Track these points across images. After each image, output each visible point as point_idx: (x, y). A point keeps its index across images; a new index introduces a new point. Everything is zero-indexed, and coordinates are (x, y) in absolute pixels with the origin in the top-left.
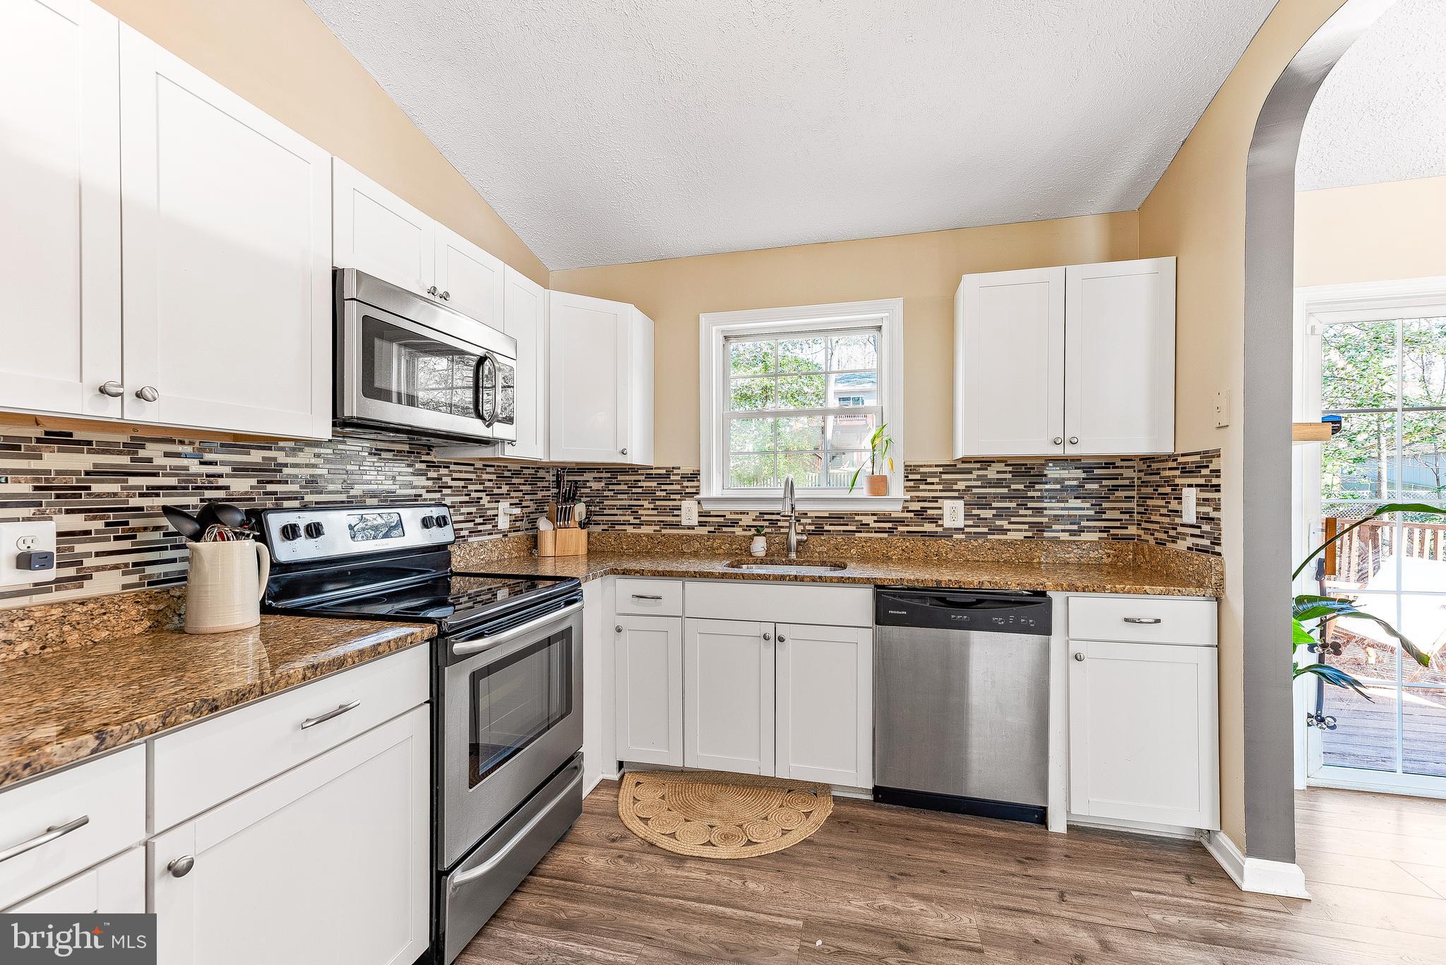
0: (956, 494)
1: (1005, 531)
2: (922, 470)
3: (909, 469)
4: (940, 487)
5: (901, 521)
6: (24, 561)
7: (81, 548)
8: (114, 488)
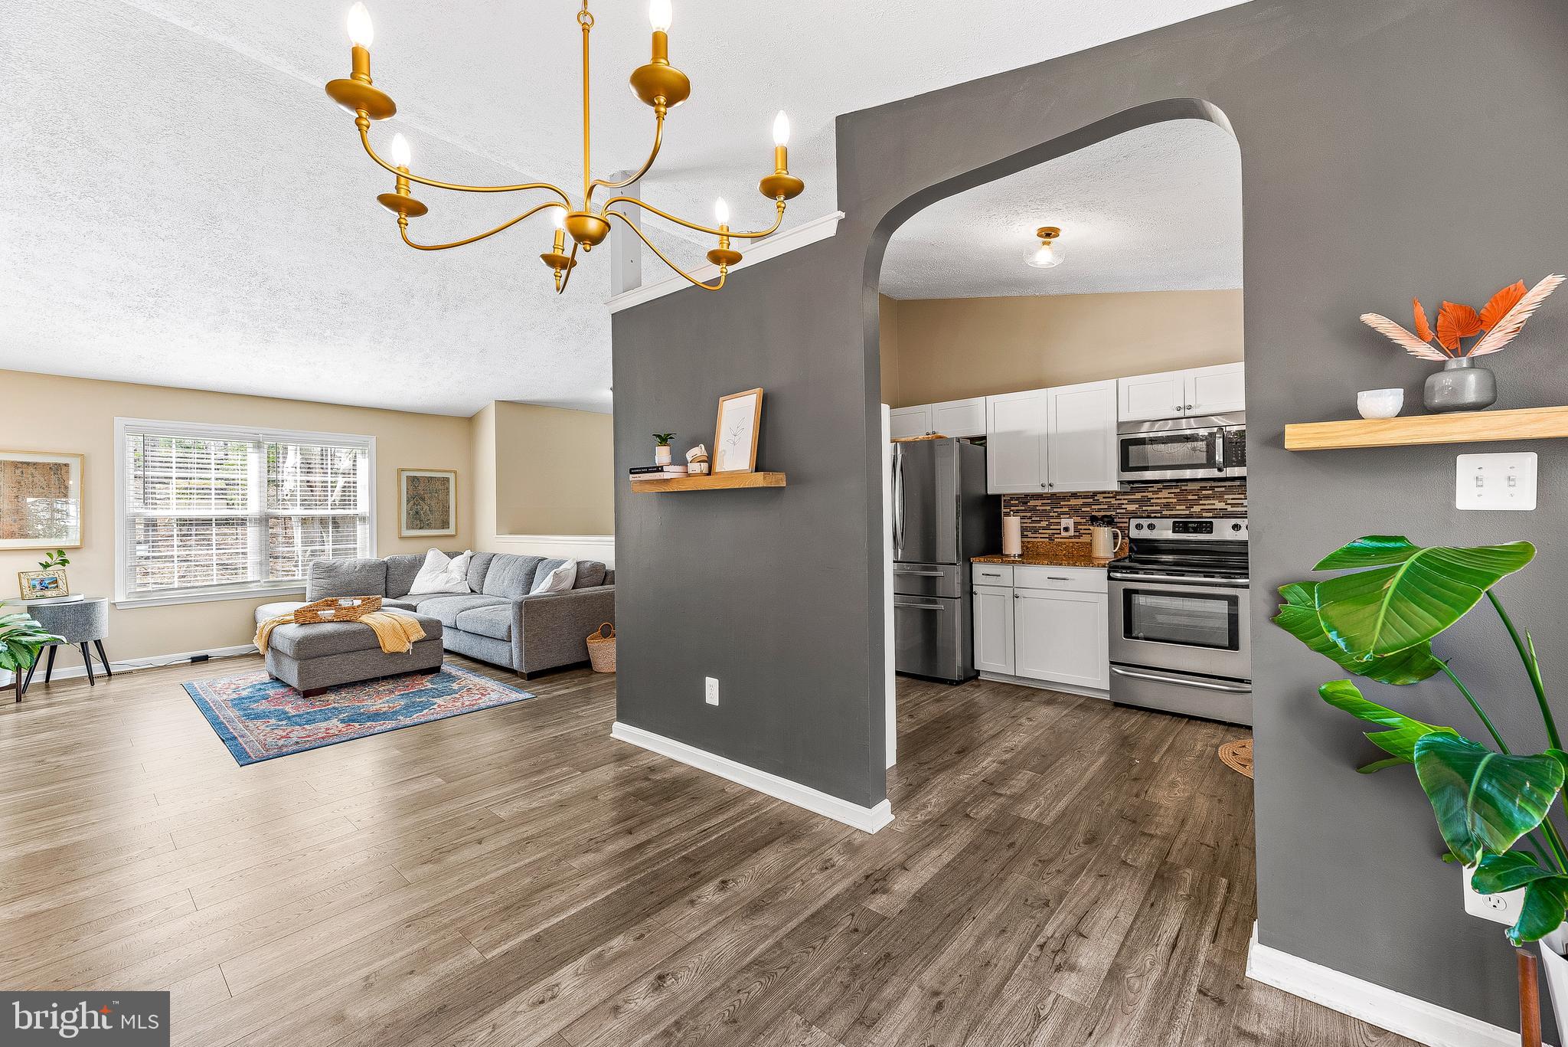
6: (1066, 529)
7: (1079, 527)
8: (1088, 509)
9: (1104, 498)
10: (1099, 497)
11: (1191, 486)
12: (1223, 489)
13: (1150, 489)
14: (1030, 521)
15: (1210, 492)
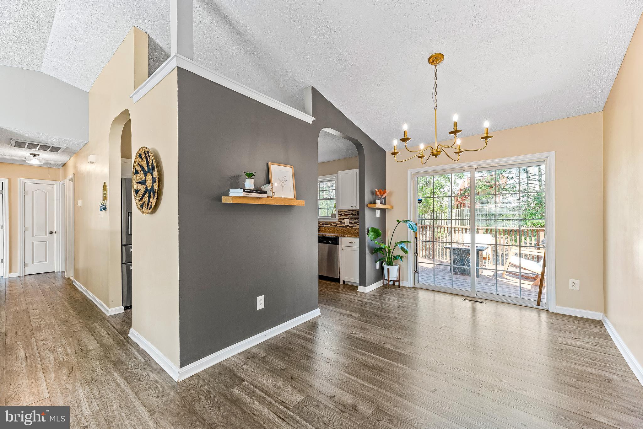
0: (347, 218)
1: (356, 226)
2: (341, 212)
3: (339, 212)
4: (345, 216)
5: (337, 224)
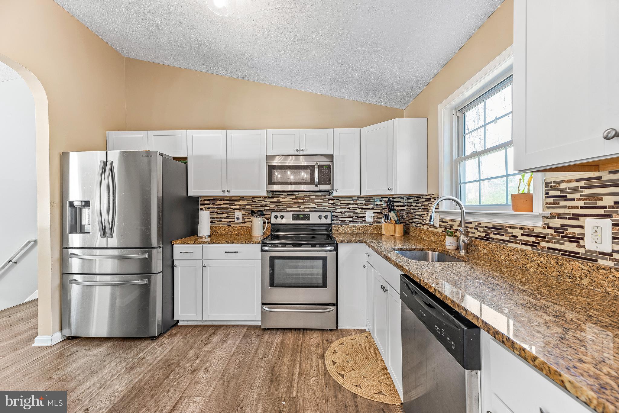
0: (601, 211)
2: (562, 186)
3: (550, 186)
4: (582, 203)
5: (543, 237)
6: (238, 219)
7: (245, 217)
8: (250, 207)
9: (258, 200)
10: (256, 200)
11: (301, 195)
12: (314, 197)
13: (281, 196)
14: (216, 214)
15: (308, 198)
